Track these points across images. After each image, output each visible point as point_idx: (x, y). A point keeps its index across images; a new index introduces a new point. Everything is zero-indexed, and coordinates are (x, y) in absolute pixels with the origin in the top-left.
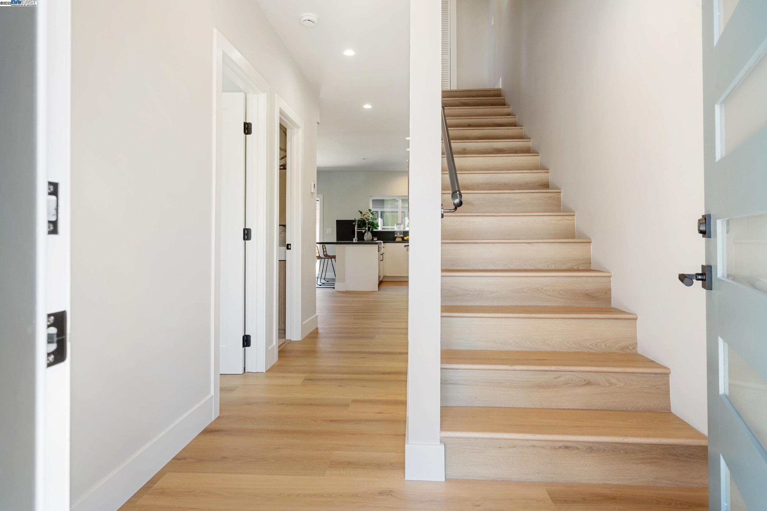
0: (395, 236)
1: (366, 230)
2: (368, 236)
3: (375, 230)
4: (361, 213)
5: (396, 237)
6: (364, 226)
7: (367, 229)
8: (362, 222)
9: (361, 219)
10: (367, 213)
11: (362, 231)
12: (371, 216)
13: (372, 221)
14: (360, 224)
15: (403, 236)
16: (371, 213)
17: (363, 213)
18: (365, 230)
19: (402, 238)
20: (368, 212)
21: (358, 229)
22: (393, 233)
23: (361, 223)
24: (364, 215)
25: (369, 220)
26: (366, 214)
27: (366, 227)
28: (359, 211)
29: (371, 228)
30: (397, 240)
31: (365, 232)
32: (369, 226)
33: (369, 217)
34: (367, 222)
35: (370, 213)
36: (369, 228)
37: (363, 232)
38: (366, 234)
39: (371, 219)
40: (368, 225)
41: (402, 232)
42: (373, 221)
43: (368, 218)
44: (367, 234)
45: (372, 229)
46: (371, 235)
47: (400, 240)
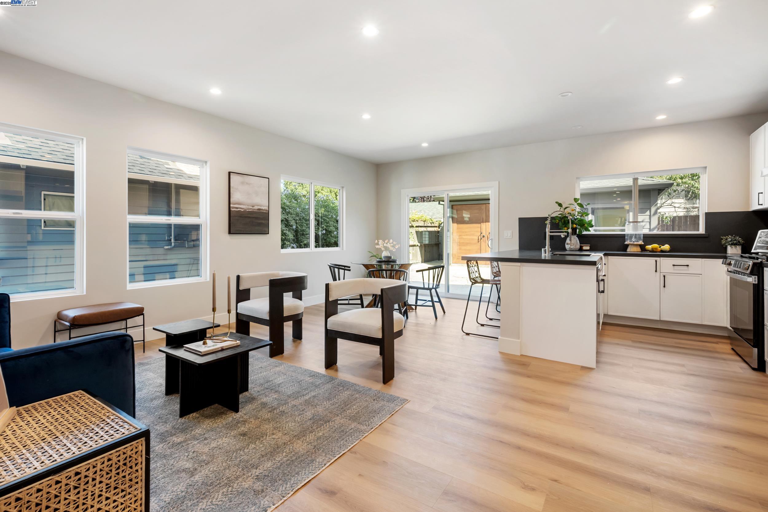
0: (626, 243)
1: (568, 233)
2: (572, 243)
3: (585, 233)
4: (560, 205)
5: (627, 246)
6: (565, 226)
7: (570, 231)
8: (563, 220)
9: (560, 216)
10: (570, 204)
11: (560, 236)
12: (578, 209)
13: (580, 217)
14: (559, 223)
15: (643, 243)
16: (578, 204)
17: (564, 206)
18: (566, 234)
19: (642, 248)
20: (573, 202)
21: (551, 232)
22: (622, 237)
23: (559, 221)
24: (566, 208)
25: (575, 215)
26: (568, 206)
27: (568, 228)
28: (557, 202)
29: (578, 230)
30: (630, 250)
31: (566, 237)
32: (575, 226)
33: (574, 212)
34: (570, 218)
35: (575, 204)
36: (574, 230)
37: (563, 236)
38: (568, 241)
39: (578, 215)
40: (573, 223)
41: (642, 236)
42: (582, 218)
43: (572, 212)
44: (570, 240)
45: (580, 231)
46: (578, 241)
47: (637, 250)
